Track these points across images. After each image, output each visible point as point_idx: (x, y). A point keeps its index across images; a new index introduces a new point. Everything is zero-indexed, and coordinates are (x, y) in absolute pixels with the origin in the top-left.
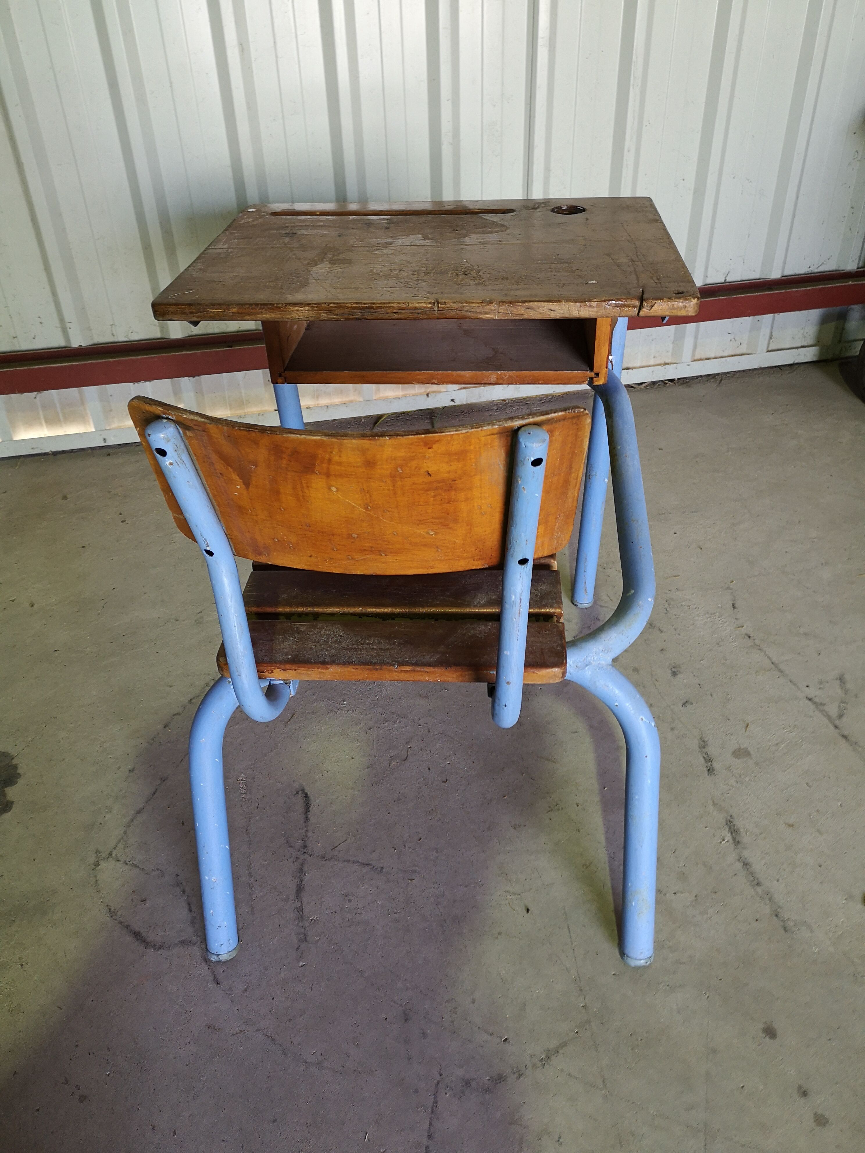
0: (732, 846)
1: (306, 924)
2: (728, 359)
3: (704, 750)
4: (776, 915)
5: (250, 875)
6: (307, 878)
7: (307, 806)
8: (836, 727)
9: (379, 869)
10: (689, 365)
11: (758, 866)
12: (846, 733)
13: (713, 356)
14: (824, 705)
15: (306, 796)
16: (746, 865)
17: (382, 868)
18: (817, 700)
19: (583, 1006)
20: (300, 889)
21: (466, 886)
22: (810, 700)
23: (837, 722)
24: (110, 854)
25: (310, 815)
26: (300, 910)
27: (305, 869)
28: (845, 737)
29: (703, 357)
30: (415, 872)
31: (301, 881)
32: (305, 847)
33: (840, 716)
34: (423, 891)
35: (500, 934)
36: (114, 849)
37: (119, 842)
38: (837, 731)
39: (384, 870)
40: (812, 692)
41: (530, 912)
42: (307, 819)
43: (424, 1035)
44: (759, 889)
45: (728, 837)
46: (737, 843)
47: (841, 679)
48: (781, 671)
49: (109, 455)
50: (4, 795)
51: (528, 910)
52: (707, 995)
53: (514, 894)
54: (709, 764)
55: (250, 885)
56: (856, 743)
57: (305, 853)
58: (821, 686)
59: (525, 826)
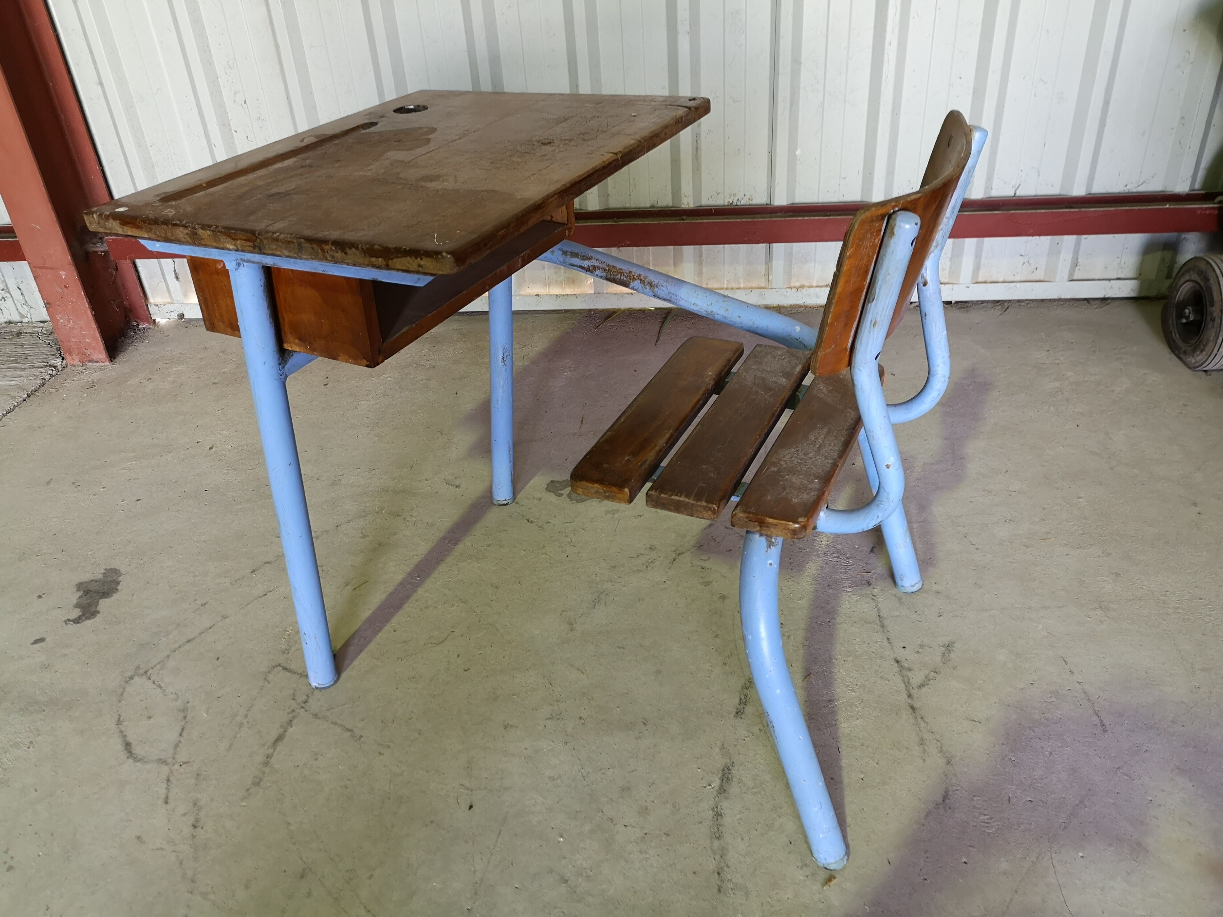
0: (715, 793)
1: (267, 770)
2: (1018, 285)
3: (746, 691)
4: (719, 873)
5: (246, 716)
6: (290, 730)
8: (910, 696)
9: (358, 737)
10: (968, 287)
11: (728, 820)
12: (916, 705)
13: (1001, 280)
14: (910, 670)
16: (718, 815)
17: (361, 736)
18: (906, 664)
19: (468, 909)
20: (280, 738)
21: (427, 772)
22: (897, 662)
23: (914, 692)
24: (146, 672)
26: (269, 757)
27: (294, 722)
28: (912, 708)
29: (989, 280)
30: (389, 747)
31: (285, 731)
32: (305, 702)
33: (922, 686)
34: (385, 766)
35: (432, 822)
36: (152, 668)
37: (159, 663)
38: (910, 701)
39: (362, 739)
40: (901, 654)
41: (472, 809)
43: (309, 894)
44: (716, 843)
45: (716, 783)
46: (722, 791)
47: (949, 647)
48: (883, 626)
50: (97, 604)
51: (471, 807)
53: (468, 789)
54: (742, 706)
55: (241, 725)
56: (922, 718)
57: (303, 707)
58: (920, 650)
59: (517, 727)
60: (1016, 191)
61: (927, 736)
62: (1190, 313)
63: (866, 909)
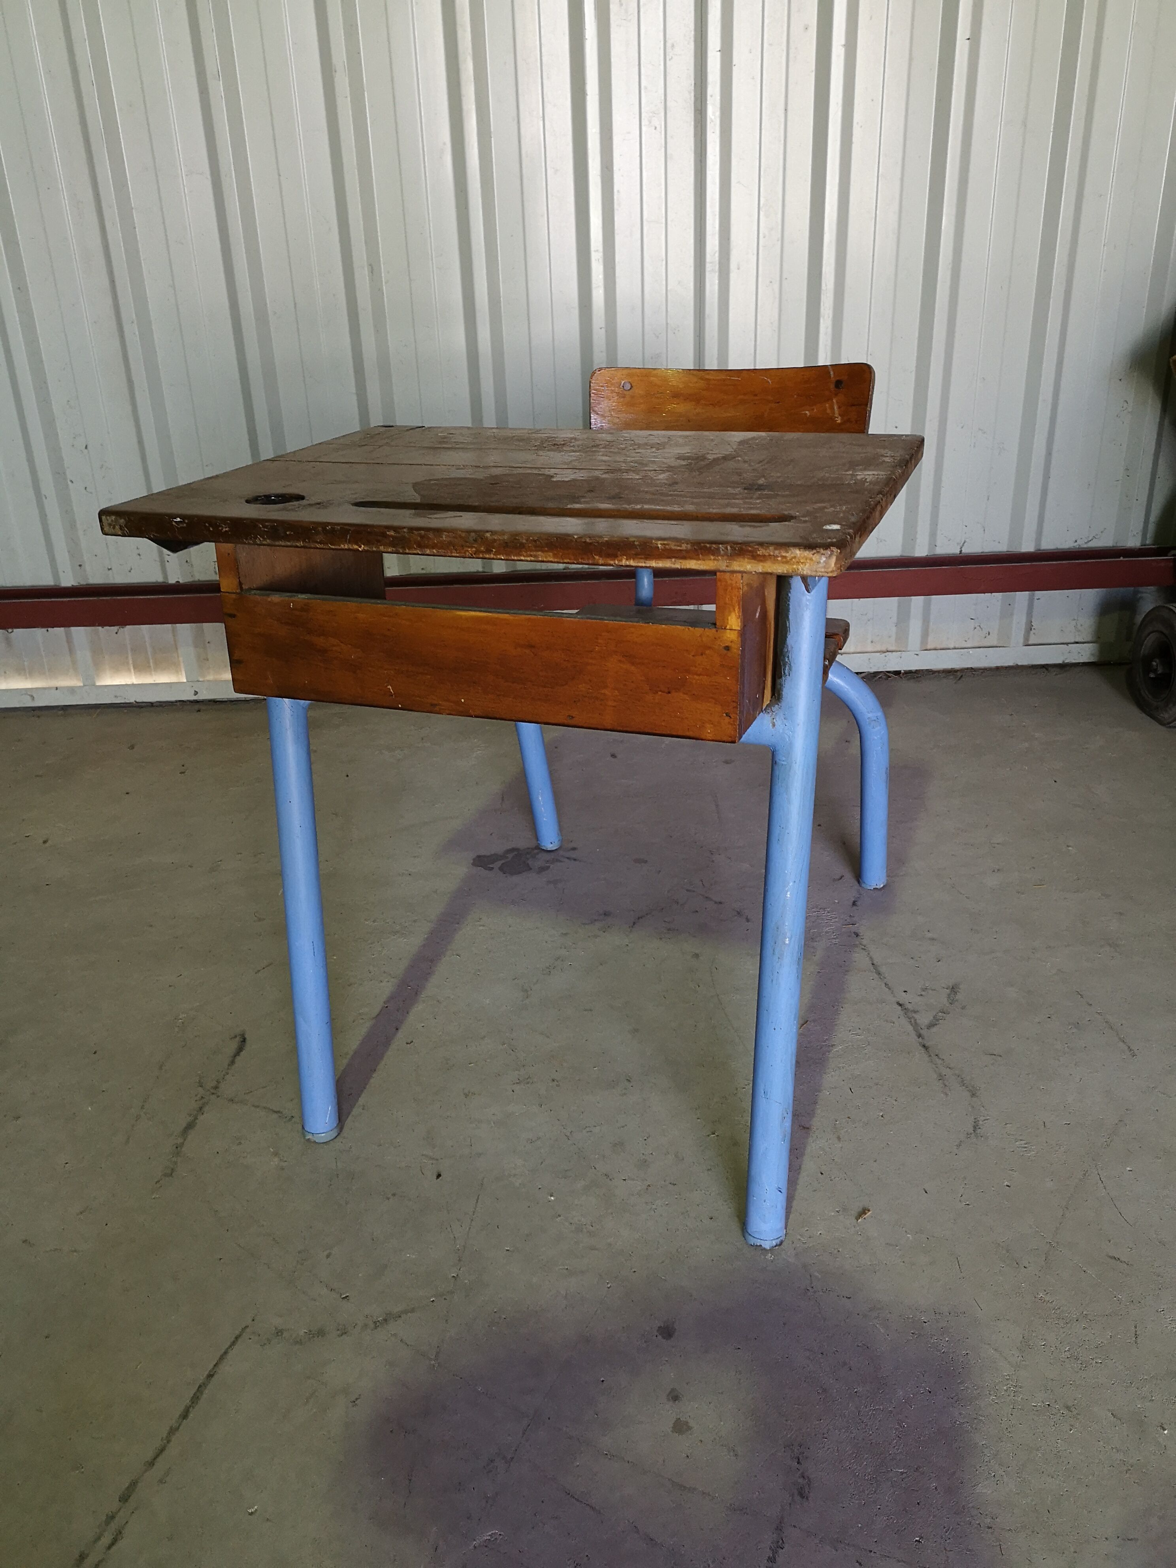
1: (180, 1160)
2: (971, 651)
5: (143, 1107)
6: (201, 1118)
7: (240, 1049)
8: (919, 1036)
9: (288, 1118)
10: (917, 655)
12: (929, 1044)
13: (952, 646)
14: (915, 1012)
15: (244, 1040)
17: (292, 1117)
18: (909, 1006)
19: (454, 1277)
20: (190, 1126)
22: (900, 1005)
23: (924, 1032)
25: (238, 1059)
26: (179, 1145)
27: (206, 1109)
28: (925, 1047)
29: (939, 647)
31: (196, 1118)
32: (216, 1088)
33: (931, 1026)
35: (394, 1194)
38: (920, 1040)
39: (293, 1119)
40: (904, 998)
41: (440, 1178)
42: (232, 1062)
47: (954, 989)
48: (879, 974)
49: (199, 711)
51: (439, 1176)
52: (609, 1286)
53: (432, 1159)
56: (937, 1055)
57: (213, 1094)
58: (923, 993)
59: (479, 1095)
60: (961, 548)
61: (944, 1071)
62: (1157, 665)
63: (908, 1237)
